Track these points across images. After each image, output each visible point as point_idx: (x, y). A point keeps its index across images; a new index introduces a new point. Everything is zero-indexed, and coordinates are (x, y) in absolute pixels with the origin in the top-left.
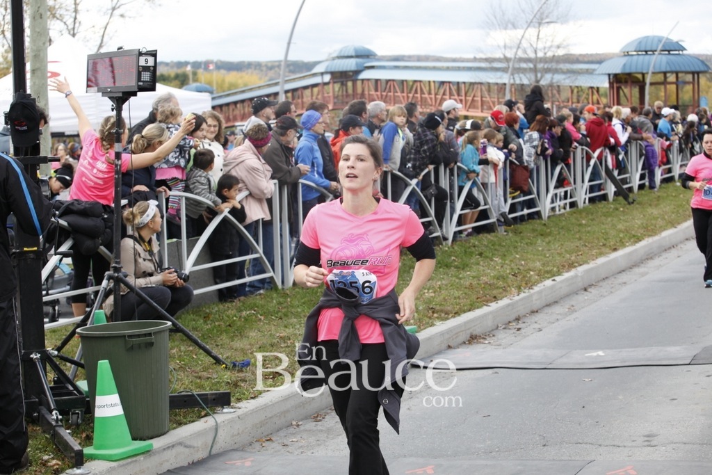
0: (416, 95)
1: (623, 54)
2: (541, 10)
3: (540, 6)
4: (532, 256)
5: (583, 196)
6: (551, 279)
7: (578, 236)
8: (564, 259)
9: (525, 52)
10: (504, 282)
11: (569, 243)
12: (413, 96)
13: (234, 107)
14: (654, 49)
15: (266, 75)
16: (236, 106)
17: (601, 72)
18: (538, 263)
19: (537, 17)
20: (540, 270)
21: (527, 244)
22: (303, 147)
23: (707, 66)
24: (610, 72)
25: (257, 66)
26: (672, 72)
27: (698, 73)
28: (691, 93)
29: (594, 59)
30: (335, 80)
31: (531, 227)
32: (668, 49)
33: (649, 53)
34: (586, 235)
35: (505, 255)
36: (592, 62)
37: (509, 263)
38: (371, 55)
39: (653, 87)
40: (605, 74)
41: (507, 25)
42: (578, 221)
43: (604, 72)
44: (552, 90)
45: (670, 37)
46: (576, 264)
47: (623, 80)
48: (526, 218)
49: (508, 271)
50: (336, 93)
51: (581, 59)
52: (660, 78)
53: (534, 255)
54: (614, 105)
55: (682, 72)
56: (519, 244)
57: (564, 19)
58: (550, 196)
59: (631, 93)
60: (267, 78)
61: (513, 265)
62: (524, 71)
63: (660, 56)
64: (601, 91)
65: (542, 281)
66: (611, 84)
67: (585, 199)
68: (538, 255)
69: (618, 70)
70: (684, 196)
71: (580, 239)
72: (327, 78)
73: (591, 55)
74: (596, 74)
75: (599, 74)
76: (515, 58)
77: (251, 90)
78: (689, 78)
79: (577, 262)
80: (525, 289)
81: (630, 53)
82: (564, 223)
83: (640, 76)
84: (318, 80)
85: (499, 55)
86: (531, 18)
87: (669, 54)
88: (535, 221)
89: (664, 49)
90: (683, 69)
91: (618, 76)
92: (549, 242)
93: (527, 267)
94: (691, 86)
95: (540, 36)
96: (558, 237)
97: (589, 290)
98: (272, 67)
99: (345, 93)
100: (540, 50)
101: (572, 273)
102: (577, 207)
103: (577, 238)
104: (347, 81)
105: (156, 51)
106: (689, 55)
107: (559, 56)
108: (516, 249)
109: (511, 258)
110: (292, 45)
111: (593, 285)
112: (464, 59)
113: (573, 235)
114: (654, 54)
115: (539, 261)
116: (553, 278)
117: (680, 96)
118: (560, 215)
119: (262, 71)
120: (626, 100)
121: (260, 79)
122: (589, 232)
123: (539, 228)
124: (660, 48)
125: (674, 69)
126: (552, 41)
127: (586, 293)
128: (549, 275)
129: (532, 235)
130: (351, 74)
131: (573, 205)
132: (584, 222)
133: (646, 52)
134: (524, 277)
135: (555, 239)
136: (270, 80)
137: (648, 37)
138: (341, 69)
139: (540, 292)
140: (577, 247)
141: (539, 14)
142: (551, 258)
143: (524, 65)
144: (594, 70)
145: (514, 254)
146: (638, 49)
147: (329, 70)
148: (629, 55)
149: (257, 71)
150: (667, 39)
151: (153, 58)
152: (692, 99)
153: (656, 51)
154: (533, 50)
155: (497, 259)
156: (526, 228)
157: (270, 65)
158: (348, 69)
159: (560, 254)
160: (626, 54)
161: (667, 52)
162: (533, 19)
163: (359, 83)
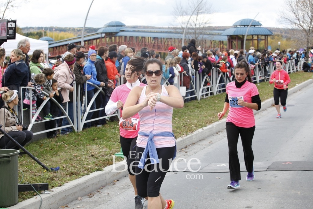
0: (142, 43)
1: (234, 26)
2: (198, 7)
3: (198, 5)
4: (193, 118)
5: (216, 90)
6: (201, 128)
7: (214, 108)
8: (207, 119)
9: (191, 25)
10: (180, 130)
11: (210, 111)
12: (141, 44)
13: (62, 47)
14: (248, 24)
15: (77, 34)
16: (63, 47)
17: (224, 35)
18: (195, 121)
19: (197, 9)
20: (196, 124)
21: (190, 112)
22: (87, 67)
23: (271, 32)
24: (229, 34)
25: (73, 30)
26: (256, 35)
27: (267, 35)
28: (264, 44)
29: (221, 29)
30: (107, 36)
31: (192, 104)
32: (254, 25)
33: (246, 26)
34: (217, 108)
35: (180, 117)
36: (220, 30)
37: (182, 121)
38: (123, 25)
39: (247, 41)
40: (226, 35)
41: (183, 13)
42: (214, 101)
43: (226, 34)
44: (202, 42)
45: (255, 19)
46: (213, 122)
47: (234, 38)
48: (190, 100)
49: (182, 125)
50: (107, 42)
51: (215, 28)
52: (251, 37)
53: (194, 117)
54: (230, 49)
55: (260, 35)
56: (187, 112)
57: (208, 11)
58: (201, 90)
59: (237, 44)
60: (77, 35)
61: (184, 122)
62: (190, 33)
63: (251, 28)
64: (224, 42)
65: (197, 130)
66: (229, 40)
67: (217, 91)
68: (195, 117)
69: (232, 34)
70: (261, 90)
71: (215, 110)
72: (103, 35)
73: (220, 27)
74: (222, 35)
75: (223, 35)
76: (186, 27)
77: (70, 40)
78: (263, 37)
79: (213, 121)
80: (189, 133)
81: (237, 26)
82: (207, 102)
83: (242, 37)
84: (99, 36)
85: (179, 26)
86: (194, 10)
87: (255, 27)
88: (194, 101)
89: (252, 25)
90: (261, 34)
91: (232, 36)
92: (201, 111)
93: (191, 123)
94: (264, 41)
95: (198, 18)
96: (204, 108)
97: (219, 133)
98: (79, 30)
99: (111, 42)
100: (198, 24)
101: (211, 126)
102: (213, 95)
103: (213, 109)
104: (112, 37)
105: (16, 20)
106: (263, 28)
107: (206, 27)
108: (185, 114)
109: (183, 118)
110: (87, 20)
111: (220, 131)
112: (164, 28)
113: (211, 108)
114: (248, 27)
115: (196, 120)
116: (202, 128)
117: (259, 45)
118: (206, 98)
119: (75, 32)
120: (235, 47)
121: (74, 35)
122: (219, 106)
123: (196, 104)
124: (250, 24)
125: (256, 34)
126: (203, 20)
127: (217, 135)
128: (200, 127)
129: (193, 108)
130: (114, 33)
131: (211, 94)
132: (216, 102)
133: (244, 26)
134: (189, 127)
135: (203, 109)
136: (79, 36)
137: (245, 19)
138: (109, 31)
139: (196, 135)
140: (213, 113)
141: (197, 8)
142: (201, 118)
143: (190, 31)
144: (222, 33)
145: (185, 116)
146: (241, 25)
147: (104, 32)
148: (237, 27)
149: (73, 32)
150: (254, 20)
151: (15, 24)
152: (264, 47)
153: (249, 25)
154: (195, 24)
155: (177, 119)
156: (190, 104)
157: (78, 29)
158: (113, 31)
159: (205, 117)
160: (236, 26)
161: (253, 26)
162: (194, 11)
163: (117, 38)
